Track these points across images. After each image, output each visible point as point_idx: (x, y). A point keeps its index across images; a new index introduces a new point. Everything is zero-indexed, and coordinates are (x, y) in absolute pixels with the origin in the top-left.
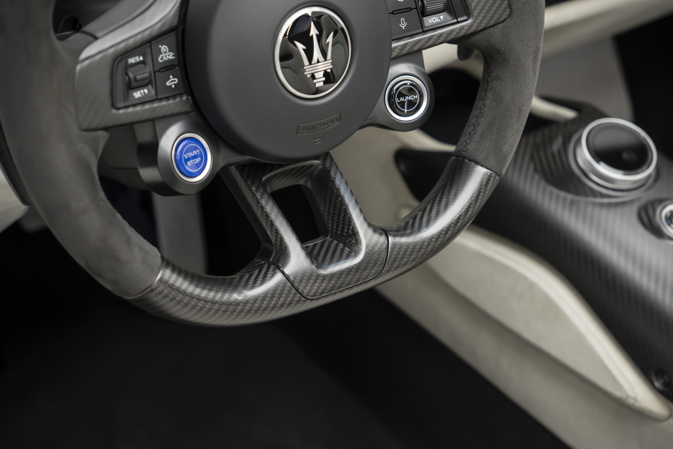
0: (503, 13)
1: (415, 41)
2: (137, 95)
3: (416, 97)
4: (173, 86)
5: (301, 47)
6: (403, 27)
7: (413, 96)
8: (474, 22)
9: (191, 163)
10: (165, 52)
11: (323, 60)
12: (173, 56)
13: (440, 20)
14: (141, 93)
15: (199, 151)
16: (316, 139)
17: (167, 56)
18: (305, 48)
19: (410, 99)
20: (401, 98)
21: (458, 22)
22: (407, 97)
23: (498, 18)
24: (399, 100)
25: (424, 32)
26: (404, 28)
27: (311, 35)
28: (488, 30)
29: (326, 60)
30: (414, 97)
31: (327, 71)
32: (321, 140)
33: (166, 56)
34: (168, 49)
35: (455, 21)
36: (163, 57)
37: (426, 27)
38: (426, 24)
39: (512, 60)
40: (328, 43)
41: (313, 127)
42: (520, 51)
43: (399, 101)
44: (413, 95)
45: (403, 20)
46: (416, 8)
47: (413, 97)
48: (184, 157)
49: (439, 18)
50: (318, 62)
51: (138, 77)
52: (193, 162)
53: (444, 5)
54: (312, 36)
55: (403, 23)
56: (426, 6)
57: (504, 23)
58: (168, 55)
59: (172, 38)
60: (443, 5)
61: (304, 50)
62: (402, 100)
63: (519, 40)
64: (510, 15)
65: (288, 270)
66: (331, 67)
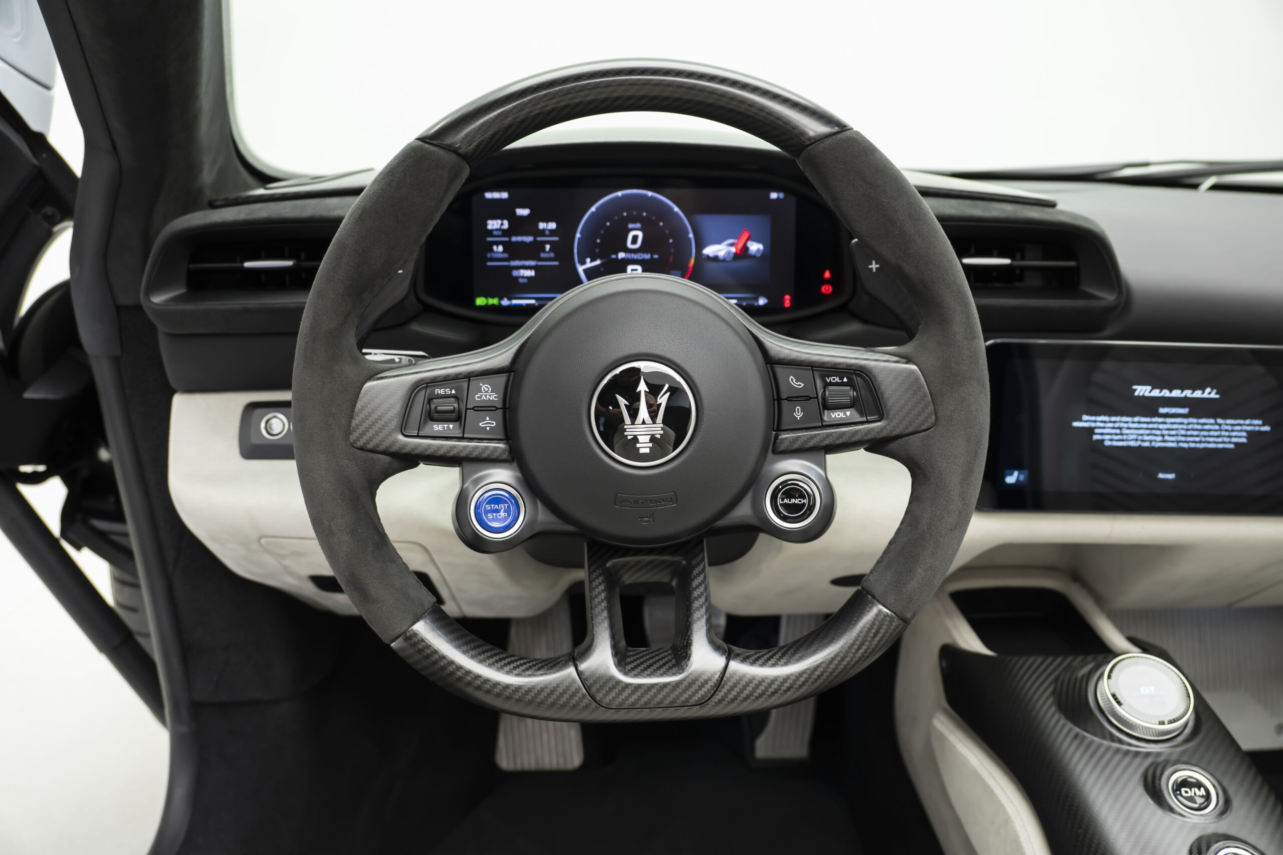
0: (926, 419)
1: (810, 435)
2: (438, 427)
3: (805, 501)
4: (488, 428)
5: (622, 402)
6: (798, 417)
7: (800, 499)
8: (888, 424)
9: (493, 516)
10: (486, 392)
11: (651, 422)
12: (495, 397)
13: (845, 416)
14: (444, 427)
15: (507, 506)
16: (645, 518)
17: (488, 396)
18: (627, 403)
19: (796, 502)
20: (786, 499)
21: (868, 422)
22: (794, 500)
23: (920, 425)
24: (783, 500)
25: (824, 427)
26: (799, 419)
27: (638, 390)
28: (907, 438)
29: (654, 422)
30: (802, 501)
31: (656, 436)
32: (650, 520)
33: (486, 396)
34: (490, 389)
35: (864, 419)
36: (482, 395)
37: (825, 421)
38: (825, 418)
39: (933, 478)
40: (660, 404)
41: (636, 501)
42: (944, 468)
43: (782, 502)
44: (802, 499)
45: (798, 409)
46: (817, 398)
47: (800, 501)
48: (485, 508)
49: (845, 414)
50: (644, 423)
51: (439, 408)
52: (496, 515)
53: (850, 402)
54: (640, 391)
55: (798, 413)
56: (827, 400)
57: (928, 432)
58: (490, 395)
59: (502, 379)
60: (849, 400)
61: (625, 405)
62: (786, 502)
63: (943, 455)
64: (934, 425)
65: (583, 666)
66: (662, 432)
